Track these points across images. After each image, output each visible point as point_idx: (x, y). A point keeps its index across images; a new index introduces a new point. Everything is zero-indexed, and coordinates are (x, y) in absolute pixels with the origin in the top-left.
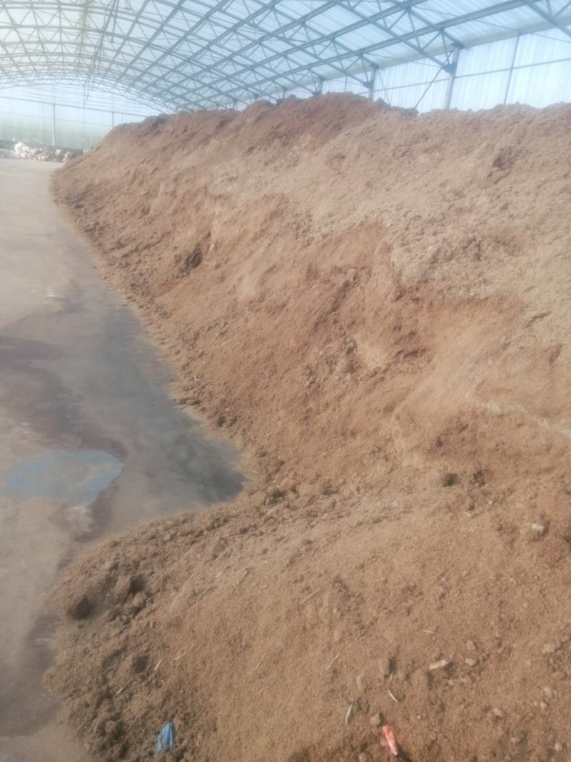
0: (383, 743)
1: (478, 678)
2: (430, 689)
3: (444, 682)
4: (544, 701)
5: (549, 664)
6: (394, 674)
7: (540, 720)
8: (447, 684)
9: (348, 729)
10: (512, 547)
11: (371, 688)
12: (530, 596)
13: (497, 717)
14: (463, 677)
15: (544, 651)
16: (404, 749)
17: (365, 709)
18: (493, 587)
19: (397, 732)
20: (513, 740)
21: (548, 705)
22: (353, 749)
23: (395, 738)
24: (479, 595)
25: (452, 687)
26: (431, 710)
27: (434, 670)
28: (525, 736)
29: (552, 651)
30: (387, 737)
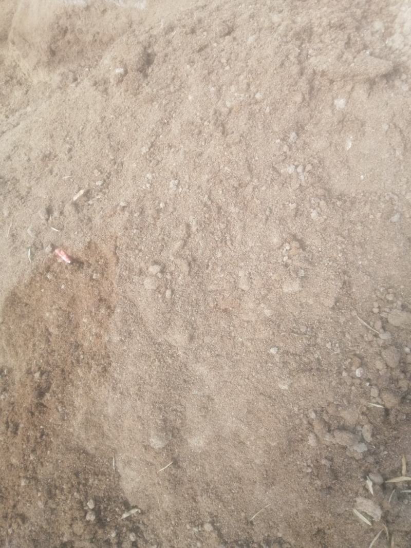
0: (59, 261)
1: (107, 191)
2: (78, 213)
3: (86, 204)
4: (149, 183)
5: (147, 159)
6: (52, 216)
7: (149, 196)
8: (89, 205)
9: (33, 264)
10: (107, 94)
11: (40, 232)
12: (126, 122)
13: (124, 207)
14: (97, 195)
15: (143, 154)
16: (75, 257)
17: (40, 247)
18: (101, 127)
19: (65, 249)
20: (136, 215)
21: (151, 184)
22: (41, 274)
23: (65, 253)
24: (94, 137)
25: (93, 205)
26: (83, 225)
27: (77, 200)
28: (142, 209)
29: (147, 150)
30: (60, 255)
